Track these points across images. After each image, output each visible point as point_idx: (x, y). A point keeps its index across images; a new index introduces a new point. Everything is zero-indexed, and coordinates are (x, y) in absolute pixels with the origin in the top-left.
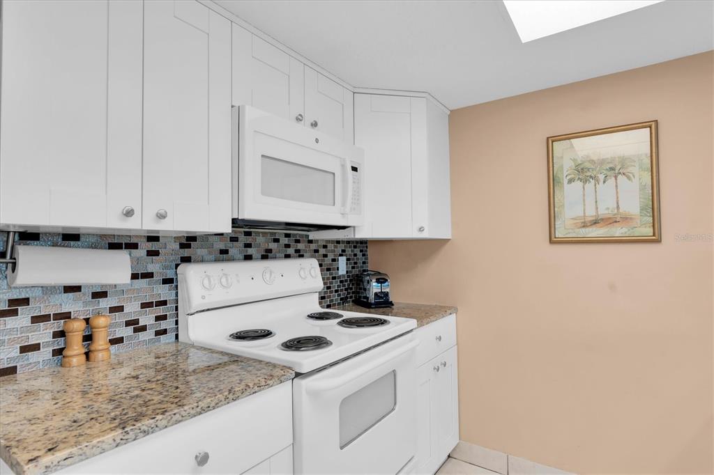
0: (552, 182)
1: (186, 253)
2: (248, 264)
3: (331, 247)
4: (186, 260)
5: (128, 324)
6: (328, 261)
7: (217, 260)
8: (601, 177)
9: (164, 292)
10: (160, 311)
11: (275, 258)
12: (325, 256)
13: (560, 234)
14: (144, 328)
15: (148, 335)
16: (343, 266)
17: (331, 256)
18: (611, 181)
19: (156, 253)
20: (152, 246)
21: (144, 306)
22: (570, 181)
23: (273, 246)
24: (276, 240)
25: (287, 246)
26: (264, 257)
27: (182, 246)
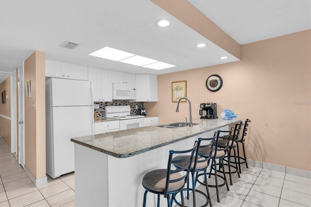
0: (172, 90)
1: (106, 104)
2: (116, 106)
3: (134, 103)
4: (106, 106)
5: (99, 114)
6: (133, 106)
7: (111, 106)
8: (179, 90)
9: (103, 110)
10: (103, 113)
11: (121, 105)
12: (132, 105)
13: (174, 101)
14: (101, 115)
15: (101, 116)
16: (137, 107)
17: (134, 105)
18: (180, 91)
19: (102, 105)
20: (102, 103)
21: (101, 112)
22: (175, 91)
23: (121, 103)
24: (122, 102)
25: (124, 103)
26: (119, 105)
27: (106, 103)
